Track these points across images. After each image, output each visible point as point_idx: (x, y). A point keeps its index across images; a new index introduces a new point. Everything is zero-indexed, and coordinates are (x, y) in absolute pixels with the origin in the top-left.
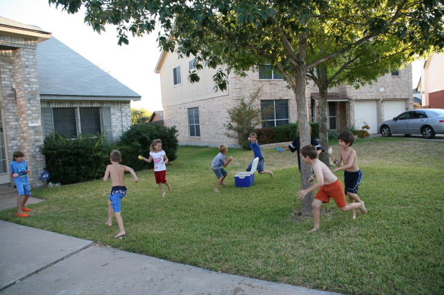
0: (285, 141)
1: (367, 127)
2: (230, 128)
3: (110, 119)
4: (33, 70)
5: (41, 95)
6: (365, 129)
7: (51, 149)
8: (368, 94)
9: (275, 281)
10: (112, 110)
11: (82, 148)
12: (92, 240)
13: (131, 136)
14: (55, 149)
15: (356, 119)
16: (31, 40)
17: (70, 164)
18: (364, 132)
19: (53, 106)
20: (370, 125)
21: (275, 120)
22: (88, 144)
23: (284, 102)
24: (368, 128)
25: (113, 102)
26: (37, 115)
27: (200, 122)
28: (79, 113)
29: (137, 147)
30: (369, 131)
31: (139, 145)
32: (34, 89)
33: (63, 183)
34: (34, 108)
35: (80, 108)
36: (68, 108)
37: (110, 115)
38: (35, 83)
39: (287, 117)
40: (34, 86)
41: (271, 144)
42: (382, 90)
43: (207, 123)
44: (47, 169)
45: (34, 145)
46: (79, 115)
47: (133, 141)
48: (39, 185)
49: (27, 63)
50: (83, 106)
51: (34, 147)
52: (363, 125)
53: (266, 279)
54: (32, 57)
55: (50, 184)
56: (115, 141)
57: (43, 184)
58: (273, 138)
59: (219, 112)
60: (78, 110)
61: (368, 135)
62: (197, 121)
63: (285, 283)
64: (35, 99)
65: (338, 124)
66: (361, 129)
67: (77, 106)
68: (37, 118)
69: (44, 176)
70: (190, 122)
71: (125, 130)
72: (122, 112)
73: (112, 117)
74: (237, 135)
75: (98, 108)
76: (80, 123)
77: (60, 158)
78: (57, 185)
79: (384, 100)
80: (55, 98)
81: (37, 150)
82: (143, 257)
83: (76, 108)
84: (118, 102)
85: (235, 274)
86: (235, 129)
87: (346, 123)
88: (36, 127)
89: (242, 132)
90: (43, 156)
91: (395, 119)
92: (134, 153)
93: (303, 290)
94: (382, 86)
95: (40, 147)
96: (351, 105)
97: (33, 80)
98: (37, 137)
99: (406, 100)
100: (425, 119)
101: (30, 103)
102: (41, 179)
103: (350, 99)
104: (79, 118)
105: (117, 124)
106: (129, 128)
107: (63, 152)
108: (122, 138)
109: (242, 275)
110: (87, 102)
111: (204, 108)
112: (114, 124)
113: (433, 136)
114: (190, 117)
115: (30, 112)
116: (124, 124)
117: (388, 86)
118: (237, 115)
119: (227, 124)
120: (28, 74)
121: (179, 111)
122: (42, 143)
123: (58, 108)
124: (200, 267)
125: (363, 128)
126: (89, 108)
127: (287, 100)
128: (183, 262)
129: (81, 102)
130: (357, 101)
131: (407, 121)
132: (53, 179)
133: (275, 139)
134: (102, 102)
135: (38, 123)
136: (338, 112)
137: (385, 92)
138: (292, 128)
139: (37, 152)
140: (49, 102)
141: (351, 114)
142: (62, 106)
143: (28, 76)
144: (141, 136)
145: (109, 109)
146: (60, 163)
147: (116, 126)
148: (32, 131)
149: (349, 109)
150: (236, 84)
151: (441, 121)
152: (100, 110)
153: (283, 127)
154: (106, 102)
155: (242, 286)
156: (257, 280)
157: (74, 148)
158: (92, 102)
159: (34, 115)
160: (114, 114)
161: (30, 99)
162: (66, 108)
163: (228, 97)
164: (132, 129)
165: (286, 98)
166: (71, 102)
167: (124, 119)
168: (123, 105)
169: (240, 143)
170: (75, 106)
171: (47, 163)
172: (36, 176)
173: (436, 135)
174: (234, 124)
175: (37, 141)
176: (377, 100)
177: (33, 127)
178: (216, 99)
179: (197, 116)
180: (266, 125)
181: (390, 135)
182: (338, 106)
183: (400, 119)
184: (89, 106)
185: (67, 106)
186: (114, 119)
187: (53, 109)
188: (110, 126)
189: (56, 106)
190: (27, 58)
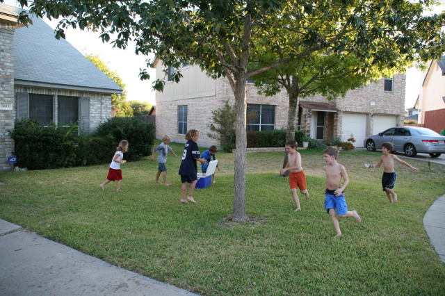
0: (267, 147)
1: (352, 140)
2: (213, 128)
3: (89, 109)
4: (8, 54)
5: (15, 80)
6: (351, 142)
7: (20, 134)
8: (358, 107)
9: (163, 281)
10: (91, 100)
11: (52, 136)
12: (21, 225)
13: (107, 128)
14: (24, 135)
15: (343, 131)
16: (8, 25)
17: (39, 151)
18: (349, 144)
19: (29, 92)
20: (355, 138)
21: (260, 125)
22: (58, 133)
23: (271, 108)
24: (354, 141)
25: (93, 93)
26: (9, 99)
27: (188, 121)
28: (56, 100)
29: (110, 139)
30: (355, 144)
31: (112, 137)
32: (8, 74)
33: (30, 168)
34: (7, 93)
35: (58, 96)
36: (46, 95)
37: (89, 105)
38: (10, 68)
39: (273, 123)
40: (9, 70)
41: (252, 149)
42: (373, 104)
43: (194, 122)
44: (16, 153)
45: (4, 128)
46: (56, 103)
47: (108, 133)
48: (5, 168)
49: (3, 47)
50: (62, 94)
51: (4, 130)
52: (350, 137)
53: (156, 278)
54: (8, 41)
55: (17, 168)
56: (91, 132)
57: (9, 168)
58: (254, 142)
59: (205, 112)
60: (56, 98)
61: (352, 147)
62: (186, 120)
63: (170, 284)
64: (8, 83)
65: (325, 135)
66: (346, 141)
67: (56, 94)
68: (9, 103)
69: (11, 160)
70: (180, 119)
71: (103, 122)
72: (102, 104)
73: (91, 108)
74: (219, 136)
75: (77, 98)
76: (56, 111)
77: (28, 143)
78: (23, 170)
79: (374, 115)
80: (31, 84)
81: (7, 134)
82: (60, 245)
83: (54, 95)
84: (98, 94)
85: (132, 270)
86: (218, 131)
87: (332, 134)
88: (8, 111)
89: (225, 133)
90: (13, 140)
91: (381, 134)
92: (107, 145)
93: (183, 292)
94: (373, 100)
95: (9, 131)
96: (339, 116)
97: (8, 64)
98: (7, 121)
99: (397, 116)
100: (408, 137)
101: (3, 87)
102: (8, 162)
103: (338, 110)
104: (56, 106)
105: (96, 115)
106: (107, 121)
107: (31, 138)
108: (99, 129)
109: (137, 272)
110: (66, 91)
111: (192, 106)
112: (92, 115)
113: (414, 155)
114: (180, 114)
115: (2, 96)
116: (103, 115)
117: (379, 101)
118: (221, 116)
119: (210, 124)
120: (3, 58)
121: (170, 107)
122: (12, 127)
123: (35, 95)
124: (104, 260)
125: (349, 140)
126: (67, 97)
127: (274, 106)
128: (91, 254)
129: (59, 90)
130: (346, 112)
131: (391, 137)
132: (20, 164)
133: (257, 144)
134: (81, 92)
135: (10, 108)
136: (326, 122)
137: (376, 107)
138: (275, 135)
139: (6, 136)
140: (26, 88)
141: (339, 125)
142: (39, 93)
143: (2, 60)
144: (115, 129)
145: (89, 99)
146: (27, 149)
147: (95, 117)
148: (3, 115)
149: (337, 120)
150: (223, 86)
151: (423, 141)
152: (79, 100)
153: (266, 132)
154: (86, 92)
155: (129, 283)
156: (148, 278)
157: (43, 135)
158: (71, 91)
159: (6, 99)
160: (93, 105)
161: (3, 83)
162: (43, 95)
163: (214, 98)
164: (109, 121)
165: (273, 104)
166: (50, 89)
167: (103, 110)
168: (103, 97)
169: (221, 145)
170: (53, 93)
171: (15, 147)
172: (3, 159)
173: (418, 154)
174: (217, 126)
175: (7, 125)
176: (367, 114)
177: (4, 111)
178: (204, 99)
179: (186, 114)
180: (251, 129)
181: (374, 150)
182: (327, 117)
183: (386, 135)
184: (68, 95)
185: (44, 93)
186: (93, 110)
187: (30, 94)
188: (88, 116)
189: (33, 92)
190: (3, 43)
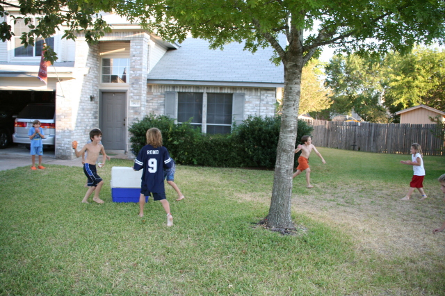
3: (243, 107)
10: (247, 97)
25: (250, 89)
26: (138, 97)
28: (206, 98)
32: (137, 75)
34: (136, 91)
35: (208, 93)
36: (193, 93)
37: (243, 101)
38: (139, 70)
45: (133, 123)
46: (204, 101)
49: (134, 53)
50: (211, 91)
60: (205, 95)
64: (137, 83)
67: (204, 91)
68: (138, 100)
72: (261, 100)
73: (247, 105)
75: (230, 95)
83: (202, 94)
84: (256, 89)
88: (136, 107)
97: (138, 67)
101: (133, 87)
104: (204, 103)
110: (215, 87)
115: (132, 94)
123: (183, 92)
126: (217, 94)
129: (208, 87)
134: (234, 88)
135: (139, 105)
140: (174, 87)
142: (187, 91)
143: (134, 64)
145: (243, 95)
148: (132, 111)
154: (241, 88)
158: (221, 88)
159: (135, 97)
160: (250, 102)
161: (133, 84)
162: (190, 93)
166: (198, 87)
167: (263, 108)
168: (263, 92)
170: (201, 91)
177: (134, 108)
184: (218, 91)
185: (192, 91)
186: (249, 108)
187: (179, 93)
188: (242, 113)
189: (181, 91)
190: (135, 49)
